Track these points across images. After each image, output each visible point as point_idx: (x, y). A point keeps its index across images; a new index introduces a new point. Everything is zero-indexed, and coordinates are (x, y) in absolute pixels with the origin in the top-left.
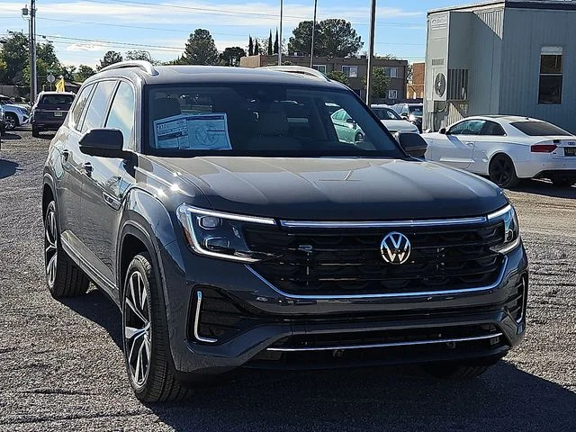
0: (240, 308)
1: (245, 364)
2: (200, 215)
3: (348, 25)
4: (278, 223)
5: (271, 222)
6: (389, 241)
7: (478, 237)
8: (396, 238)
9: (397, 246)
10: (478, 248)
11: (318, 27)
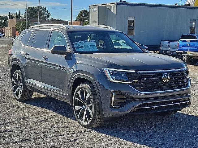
0: (126, 97)
1: (129, 113)
2: (111, 70)
3: (45, 8)
4: (136, 72)
5: (134, 71)
6: (164, 76)
7: (183, 74)
8: (166, 74)
9: (167, 77)
10: (183, 77)
11: (35, 9)
